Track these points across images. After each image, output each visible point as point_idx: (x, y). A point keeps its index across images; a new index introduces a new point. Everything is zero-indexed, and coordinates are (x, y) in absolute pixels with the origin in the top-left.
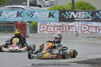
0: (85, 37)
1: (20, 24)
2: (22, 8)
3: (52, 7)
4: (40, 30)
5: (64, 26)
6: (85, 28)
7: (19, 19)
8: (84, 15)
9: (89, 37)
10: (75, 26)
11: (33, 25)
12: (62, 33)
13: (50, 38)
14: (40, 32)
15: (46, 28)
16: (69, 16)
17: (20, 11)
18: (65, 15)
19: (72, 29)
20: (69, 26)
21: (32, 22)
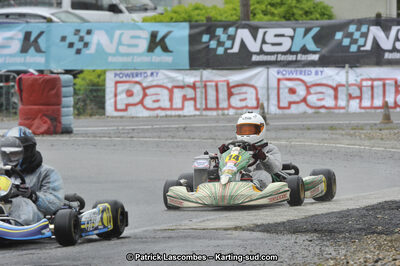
0: (293, 129)
1: (36, 80)
2: (45, 18)
3: (160, 9)
4: (116, 102)
5: (211, 86)
6: (292, 91)
7: (33, 63)
8: (289, 40)
9: (309, 129)
10: (253, 86)
11: (88, 85)
12: (205, 113)
13: (155, 134)
14: (116, 110)
15: (141, 97)
16: (228, 44)
17: (35, 27)
18: (212, 42)
19: (243, 96)
20: (231, 85)
21: (81, 72)
